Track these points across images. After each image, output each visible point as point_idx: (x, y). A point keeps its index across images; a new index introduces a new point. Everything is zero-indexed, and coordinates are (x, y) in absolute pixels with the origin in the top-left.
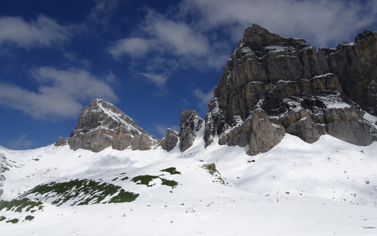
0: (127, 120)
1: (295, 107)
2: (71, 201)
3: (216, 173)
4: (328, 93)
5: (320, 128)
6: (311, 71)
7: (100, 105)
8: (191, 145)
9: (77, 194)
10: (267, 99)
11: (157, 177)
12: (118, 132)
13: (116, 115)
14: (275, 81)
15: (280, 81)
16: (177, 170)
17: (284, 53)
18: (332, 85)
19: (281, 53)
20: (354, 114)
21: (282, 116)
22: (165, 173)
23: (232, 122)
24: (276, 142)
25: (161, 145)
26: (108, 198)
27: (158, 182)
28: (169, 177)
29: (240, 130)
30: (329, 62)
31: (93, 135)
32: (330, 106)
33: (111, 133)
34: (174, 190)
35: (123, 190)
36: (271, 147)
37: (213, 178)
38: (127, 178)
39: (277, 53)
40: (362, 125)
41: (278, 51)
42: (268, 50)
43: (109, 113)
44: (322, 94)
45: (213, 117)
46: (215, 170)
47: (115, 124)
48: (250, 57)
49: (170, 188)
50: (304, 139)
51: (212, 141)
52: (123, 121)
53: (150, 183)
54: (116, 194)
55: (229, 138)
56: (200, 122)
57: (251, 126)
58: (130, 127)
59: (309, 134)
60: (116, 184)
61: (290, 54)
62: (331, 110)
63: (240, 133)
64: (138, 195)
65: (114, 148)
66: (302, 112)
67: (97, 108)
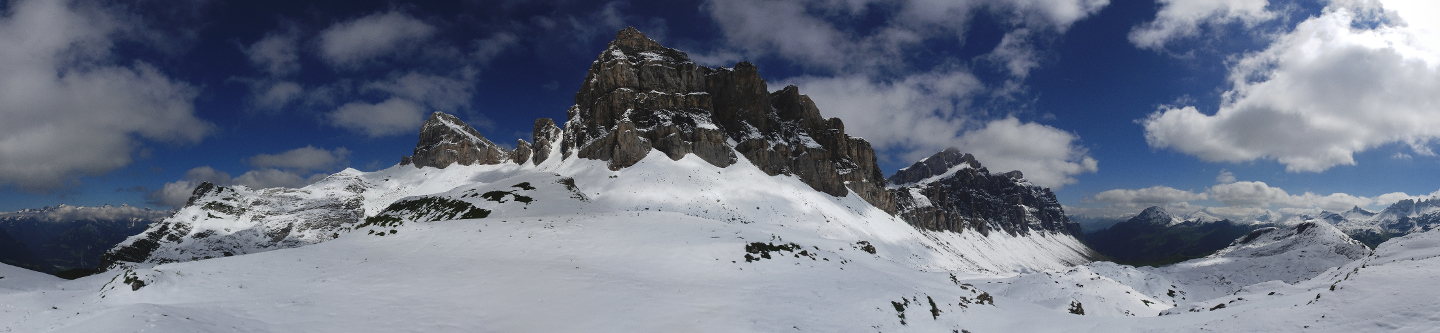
0: (472, 133)
1: (665, 120)
2: (423, 218)
3: (574, 189)
4: (700, 112)
5: (686, 145)
6: (687, 87)
7: (440, 118)
8: (546, 158)
9: (429, 211)
10: (636, 109)
11: (509, 193)
12: (463, 146)
13: (458, 127)
14: (647, 90)
15: (653, 91)
16: (531, 185)
17: (661, 63)
18: (706, 105)
19: (658, 62)
20: (719, 136)
21: (651, 129)
22: (517, 188)
23: (594, 133)
24: (641, 156)
25: (511, 158)
26: (459, 214)
27: (511, 198)
28: (522, 193)
29: (604, 142)
30: (707, 81)
31: (437, 151)
32: (700, 125)
33: (456, 148)
34: (529, 206)
35: (474, 207)
36: (636, 162)
37: (572, 193)
38: (476, 194)
39: (654, 62)
40: (724, 148)
41: (656, 59)
42: (643, 57)
43: (451, 125)
44: (694, 112)
45: (572, 126)
46: (573, 186)
47: (458, 137)
48: (622, 61)
49: (524, 204)
50: (670, 156)
51: (571, 153)
52: (467, 133)
53: (502, 200)
54: (467, 211)
55: (590, 150)
56: (557, 132)
57: (616, 137)
58: (474, 139)
59: (675, 151)
60: (466, 200)
61: (668, 65)
62: (700, 129)
63: (603, 145)
64: (490, 211)
65: (460, 163)
66: (672, 128)
67: (438, 121)
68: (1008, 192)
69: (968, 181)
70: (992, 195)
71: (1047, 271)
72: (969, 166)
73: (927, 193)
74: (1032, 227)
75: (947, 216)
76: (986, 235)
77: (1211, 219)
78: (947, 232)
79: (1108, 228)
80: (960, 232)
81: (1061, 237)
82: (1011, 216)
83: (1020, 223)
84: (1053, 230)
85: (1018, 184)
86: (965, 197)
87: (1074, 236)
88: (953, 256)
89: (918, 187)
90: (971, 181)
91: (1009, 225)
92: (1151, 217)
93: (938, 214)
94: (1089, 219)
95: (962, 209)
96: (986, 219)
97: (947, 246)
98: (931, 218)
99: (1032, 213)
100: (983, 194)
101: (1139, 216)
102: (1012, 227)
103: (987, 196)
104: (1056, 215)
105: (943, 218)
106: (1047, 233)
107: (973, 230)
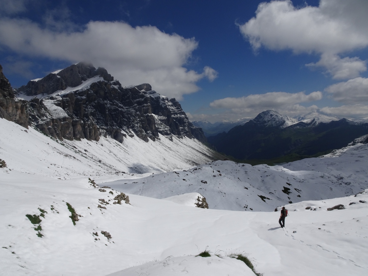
68: (139, 103)
69: (102, 93)
70: (125, 106)
71: (176, 170)
72: (102, 79)
73: (62, 104)
74: (161, 132)
75: (83, 126)
76: (121, 141)
77: (326, 119)
78: (85, 141)
79: (227, 131)
80: (97, 139)
81: (187, 140)
82: (142, 124)
83: (151, 129)
84: (179, 135)
85: (148, 96)
86: (100, 108)
87: (198, 139)
88: (91, 163)
89: (52, 98)
90: (106, 93)
91: (141, 132)
92: (266, 119)
93: (74, 124)
94: (209, 123)
95: (97, 119)
96: (121, 127)
97: (84, 154)
98: (68, 128)
99: (160, 120)
100: (117, 105)
101: (254, 120)
102: (144, 133)
103: (120, 107)
104: (181, 121)
105: (79, 128)
106: (174, 138)
107: (109, 138)
